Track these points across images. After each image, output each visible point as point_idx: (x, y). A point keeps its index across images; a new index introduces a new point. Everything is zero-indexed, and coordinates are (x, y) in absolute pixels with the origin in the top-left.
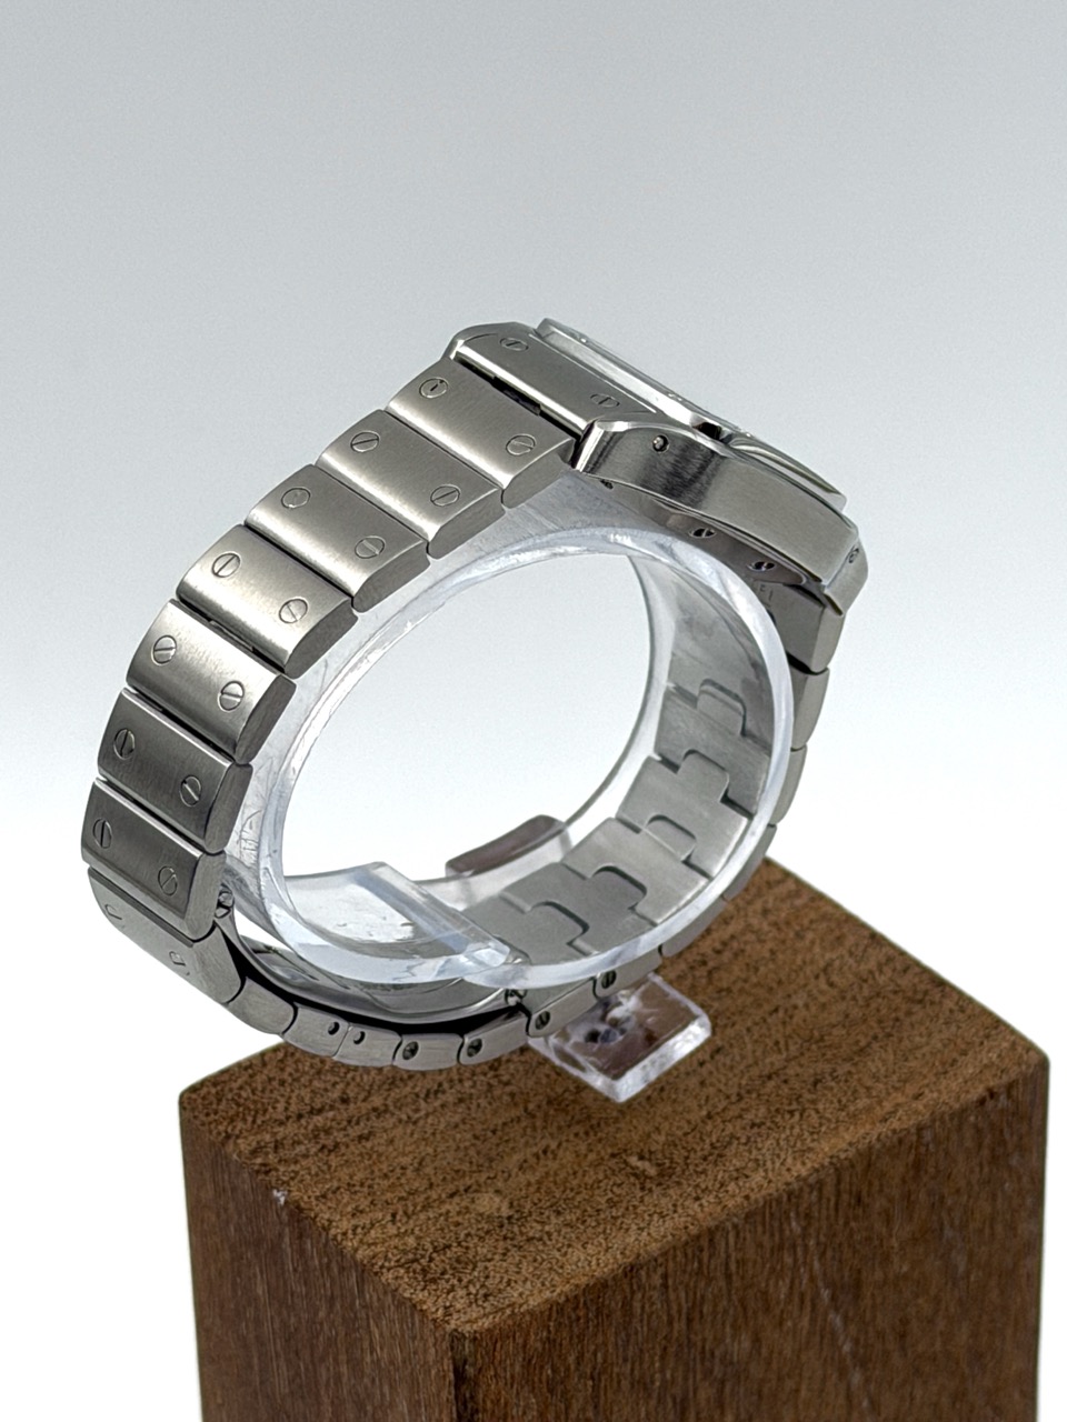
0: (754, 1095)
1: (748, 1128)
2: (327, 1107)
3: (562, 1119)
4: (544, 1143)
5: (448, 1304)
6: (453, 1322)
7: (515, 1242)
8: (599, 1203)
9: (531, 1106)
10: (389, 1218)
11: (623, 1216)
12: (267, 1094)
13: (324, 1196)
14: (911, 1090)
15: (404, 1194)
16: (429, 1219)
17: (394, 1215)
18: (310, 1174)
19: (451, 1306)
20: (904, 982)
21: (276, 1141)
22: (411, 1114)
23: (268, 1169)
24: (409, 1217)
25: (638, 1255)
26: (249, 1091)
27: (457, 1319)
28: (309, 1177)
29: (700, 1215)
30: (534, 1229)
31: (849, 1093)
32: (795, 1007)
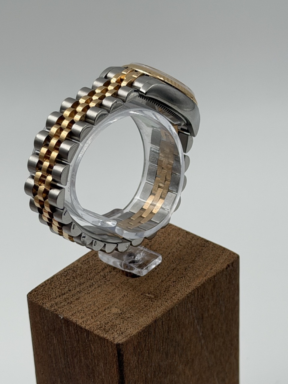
0: (171, 274)
1: (173, 282)
2: (66, 293)
3: (126, 287)
4: (124, 294)
5: (113, 337)
6: (116, 341)
7: (125, 319)
8: (142, 306)
9: (117, 285)
10: (91, 318)
11: (149, 308)
12: (49, 292)
13: (73, 315)
14: (209, 267)
15: (93, 312)
16: (101, 317)
17: (92, 317)
18: (67, 310)
19: (114, 337)
20: (198, 242)
21: (56, 303)
22: (87, 291)
23: (56, 310)
24: (96, 317)
25: (156, 318)
26: (45, 292)
27: (117, 340)
28: (67, 311)
29: (168, 306)
30: (129, 315)
31: (195, 271)
32: (174, 252)
